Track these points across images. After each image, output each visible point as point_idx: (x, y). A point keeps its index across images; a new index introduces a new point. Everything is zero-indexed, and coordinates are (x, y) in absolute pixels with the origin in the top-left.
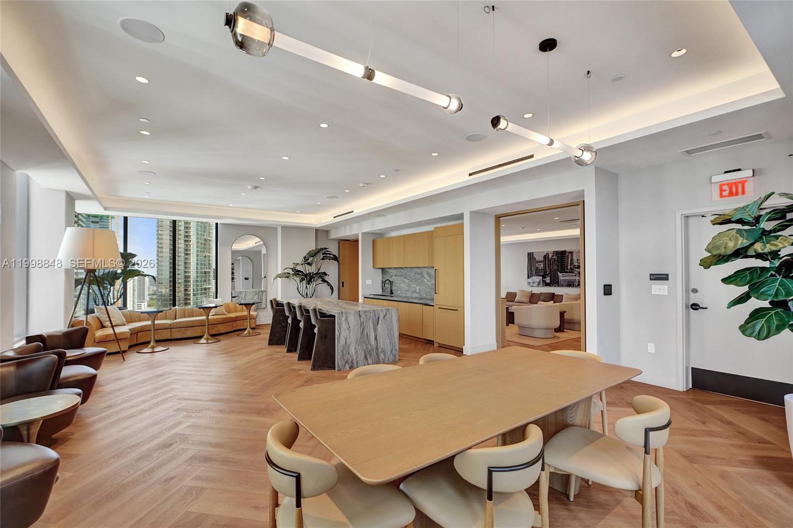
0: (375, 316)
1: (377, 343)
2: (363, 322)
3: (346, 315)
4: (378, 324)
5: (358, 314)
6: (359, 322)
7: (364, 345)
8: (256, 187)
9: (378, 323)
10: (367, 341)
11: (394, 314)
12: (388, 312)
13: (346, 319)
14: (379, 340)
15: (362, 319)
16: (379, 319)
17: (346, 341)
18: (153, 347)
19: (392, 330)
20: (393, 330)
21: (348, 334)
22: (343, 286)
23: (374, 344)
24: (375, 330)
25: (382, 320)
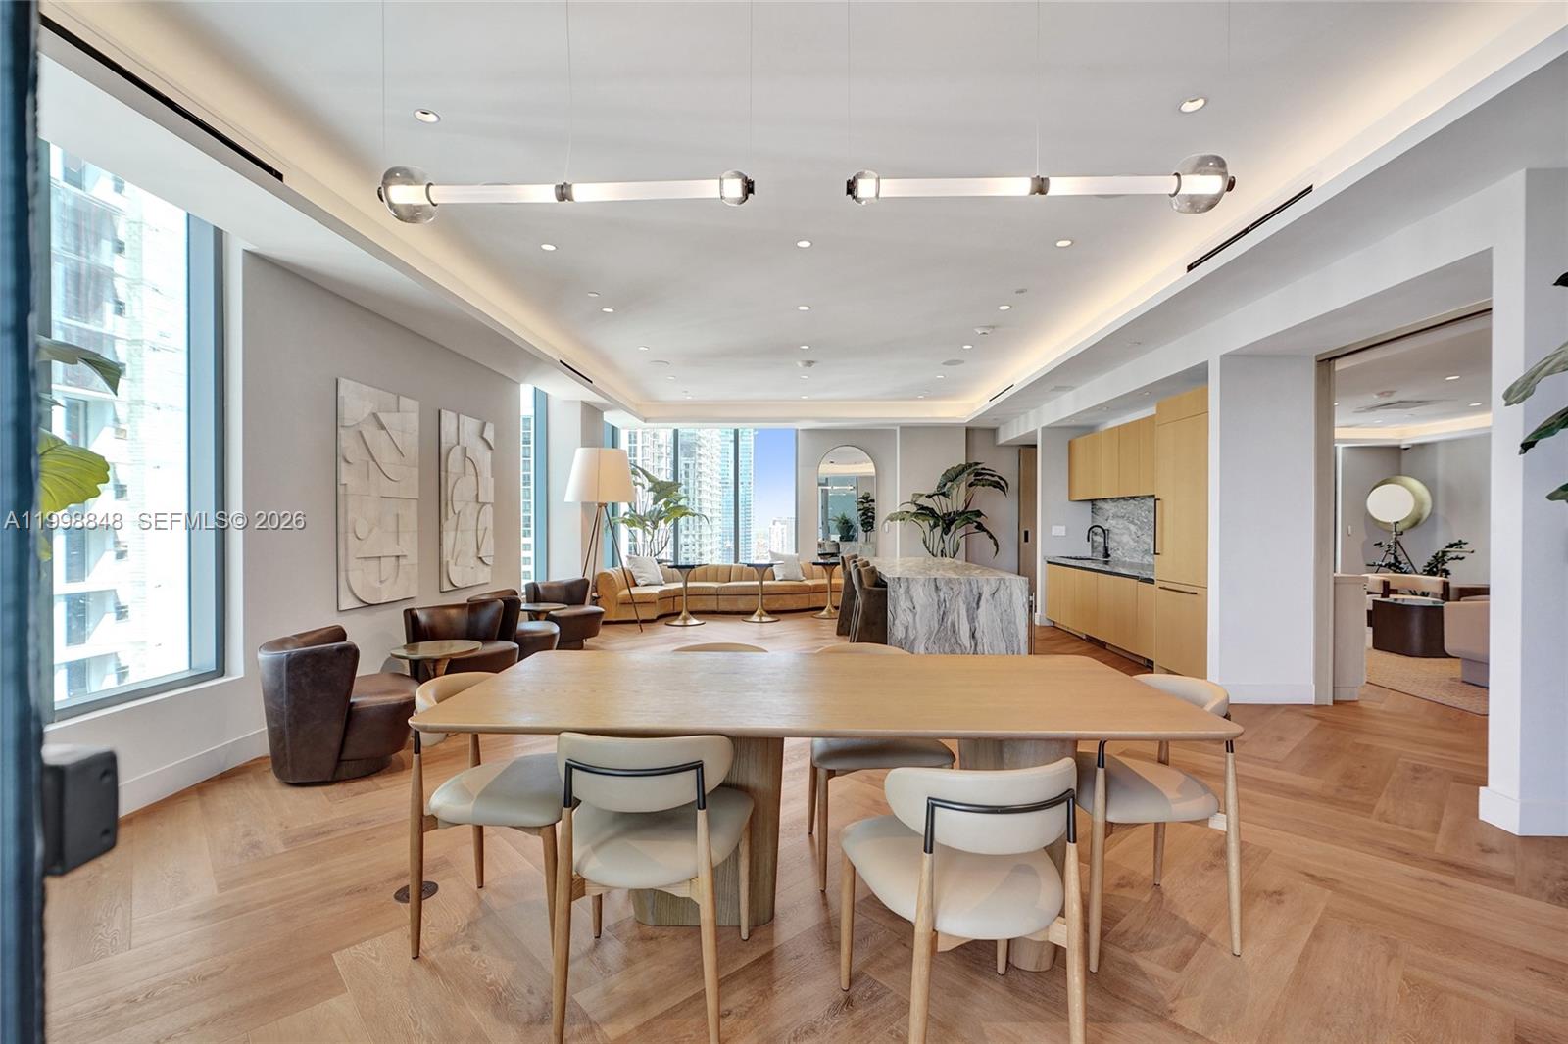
0: (972, 590)
1: (976, 645)
2: (944, 601)
3: (906, 584)
4: (978, 608)
5: (933, 586)
6: (936, 600)
7: (947, 645)
8: (810, 363)
9: (978, 604)
10: (953, 639)
11: (1019, 591)
12: (1002, 585)
13: (908, 591)
14: (979, 640)
15: (941, 594)
16: (979, 599)
17: (906, 632)
18: (685, 619)
19: (1012, 622)
20: (1015, 623)
21: (911, 619)
22: (1026, 540)
23: (969, 646)
24: (972, 619)
25: (987, 601)
